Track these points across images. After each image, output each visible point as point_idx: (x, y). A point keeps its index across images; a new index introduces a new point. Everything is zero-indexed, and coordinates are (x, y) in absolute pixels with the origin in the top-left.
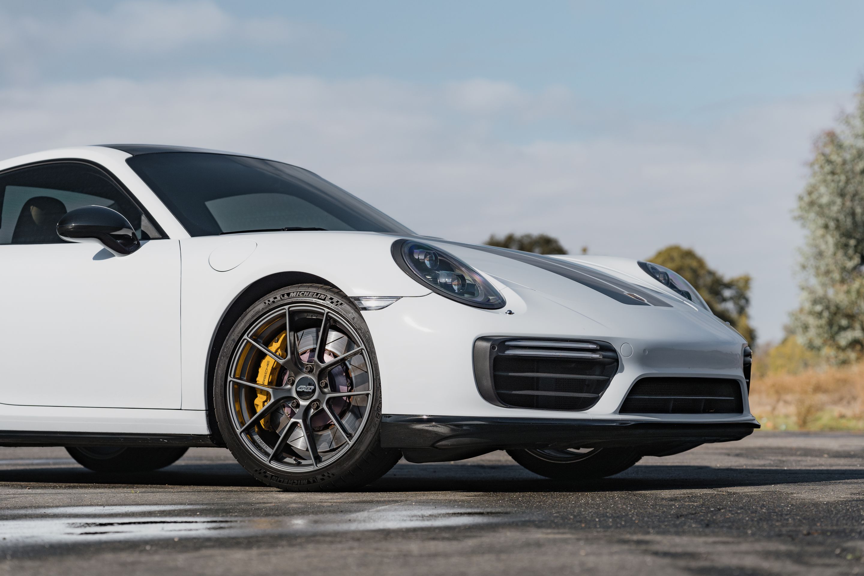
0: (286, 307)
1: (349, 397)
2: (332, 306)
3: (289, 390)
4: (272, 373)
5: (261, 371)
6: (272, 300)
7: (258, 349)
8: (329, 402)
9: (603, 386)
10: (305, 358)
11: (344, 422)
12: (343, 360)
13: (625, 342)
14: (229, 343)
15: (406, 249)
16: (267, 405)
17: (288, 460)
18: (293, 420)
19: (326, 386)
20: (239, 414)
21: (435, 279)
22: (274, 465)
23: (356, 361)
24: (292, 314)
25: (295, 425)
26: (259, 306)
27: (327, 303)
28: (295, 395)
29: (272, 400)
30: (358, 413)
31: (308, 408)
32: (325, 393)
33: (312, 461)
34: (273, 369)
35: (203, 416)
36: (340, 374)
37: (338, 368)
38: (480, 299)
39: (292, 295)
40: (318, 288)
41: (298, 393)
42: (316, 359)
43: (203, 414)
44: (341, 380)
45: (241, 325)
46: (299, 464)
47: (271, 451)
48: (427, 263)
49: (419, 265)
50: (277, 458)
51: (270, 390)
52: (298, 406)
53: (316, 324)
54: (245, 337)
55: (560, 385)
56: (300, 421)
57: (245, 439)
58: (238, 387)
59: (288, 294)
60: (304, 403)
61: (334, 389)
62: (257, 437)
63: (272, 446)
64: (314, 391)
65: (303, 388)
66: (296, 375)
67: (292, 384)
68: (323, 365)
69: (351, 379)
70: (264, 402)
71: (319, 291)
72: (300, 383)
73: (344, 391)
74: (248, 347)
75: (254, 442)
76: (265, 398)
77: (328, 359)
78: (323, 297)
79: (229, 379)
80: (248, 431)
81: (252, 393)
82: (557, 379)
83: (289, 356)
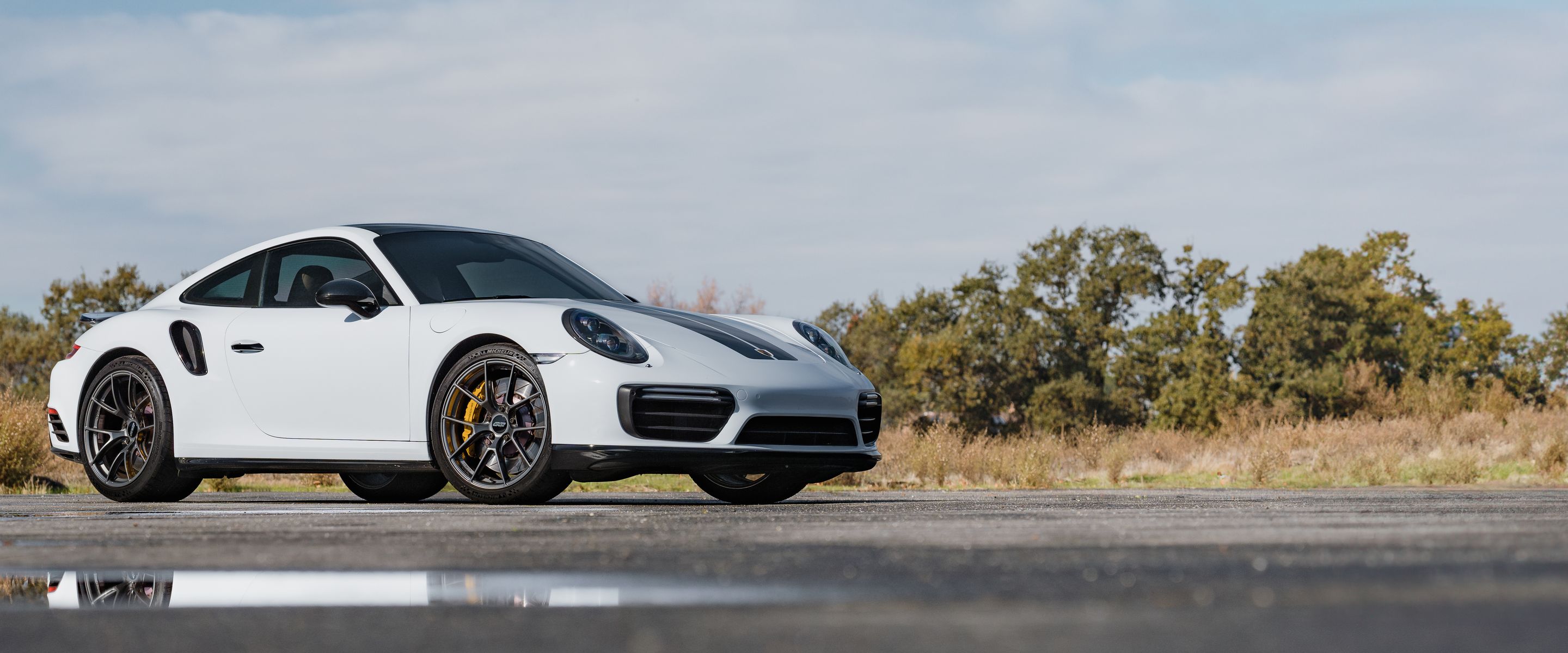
0: (485, 361)
1: (533, 431)
2: (518, 360)
3: (488, 425)
4: (474, 413)
5: (467, 410)
6: (474, 355)
7: (465, 394)
8: (517, 435)
9: (722, 422)
10: (499, 401)
11: (528, 451)
12: (528, 400)
13: (738, 388)
14: (441, 389)
15: (573, 317)
16: (471, 436)
17: (486, 480)
18: (489, 449)
19: (514, 423)
20: (451, 445)
21: (594, 340)
22: (475, 484)
23: (537, 404)
24: (489, 367)
25: (491, 453)
26: (465, 360)
27: (515, 358)
28: (491, 429)
29: (474, 433)
30: (538, 441)
31: (501, 440)
32: (513, 428)
33: (503, 481)
34: (476, 410)
35: (425, 447)
36: (526, 413)
37: (525, 408)
38: (629, 355)
39: (489, 351)
40: (508, 346)
41: (494, 428)
42: (506, 401)
43: (425, 445)
44: (527, 418)
45: (451, 375)
46: (494, 483)
47: (473, 473)
48: (589, 326)
49: (583, 329)
50: (478, 478)
51: (472, 426)
52: (494, 438)
53: (506, 374)
54: (454, 384)
55: (690, 422)
56: (494, 450)
57: (453, 462)
58: (449, 424)
59: (486, 351)
60: (498, 436)
61: (521, 424)
62: (463, 462)
63: (474, 469)
64: (506, 426)
65: (497, 424)
66: (493, 414)
67: (490, 421)
68: (511, 406)
69: (534, 417)
70: (469, 435)
71: (509, 349)
72: (496, 420)
73: (529, 426)
74: (457, 390)
75: (461, 466)
76: (469, 432)
77: (516, 401)
78: (511, 353)
79: (442, 417)
80: (457, 457)
81: (460, 428)
82: (688, 418)
83: (486, 399)
